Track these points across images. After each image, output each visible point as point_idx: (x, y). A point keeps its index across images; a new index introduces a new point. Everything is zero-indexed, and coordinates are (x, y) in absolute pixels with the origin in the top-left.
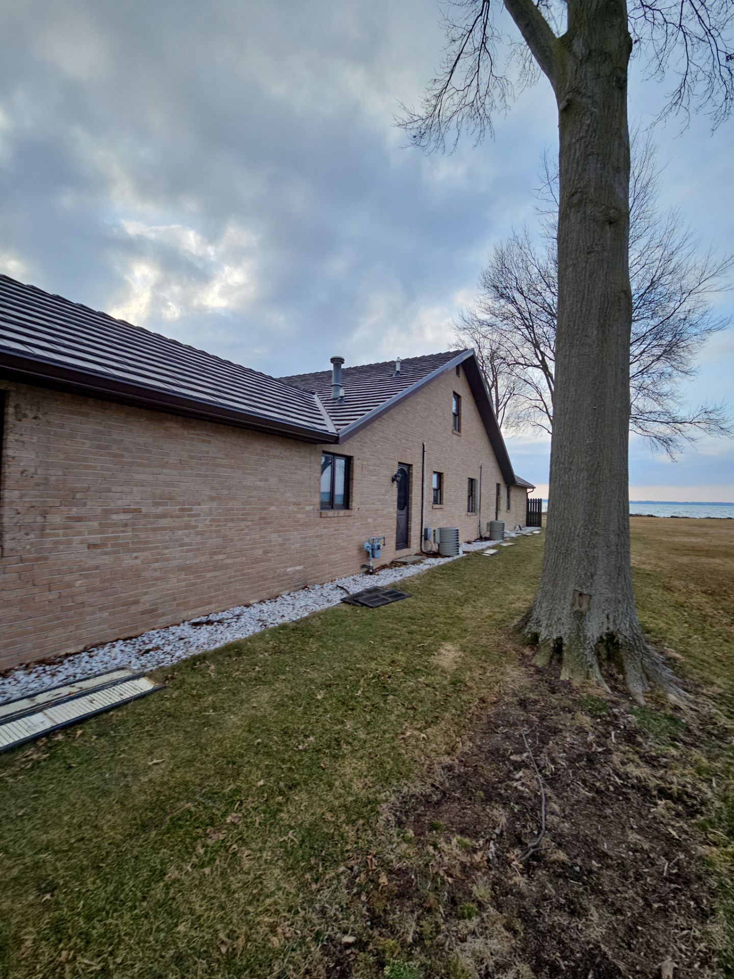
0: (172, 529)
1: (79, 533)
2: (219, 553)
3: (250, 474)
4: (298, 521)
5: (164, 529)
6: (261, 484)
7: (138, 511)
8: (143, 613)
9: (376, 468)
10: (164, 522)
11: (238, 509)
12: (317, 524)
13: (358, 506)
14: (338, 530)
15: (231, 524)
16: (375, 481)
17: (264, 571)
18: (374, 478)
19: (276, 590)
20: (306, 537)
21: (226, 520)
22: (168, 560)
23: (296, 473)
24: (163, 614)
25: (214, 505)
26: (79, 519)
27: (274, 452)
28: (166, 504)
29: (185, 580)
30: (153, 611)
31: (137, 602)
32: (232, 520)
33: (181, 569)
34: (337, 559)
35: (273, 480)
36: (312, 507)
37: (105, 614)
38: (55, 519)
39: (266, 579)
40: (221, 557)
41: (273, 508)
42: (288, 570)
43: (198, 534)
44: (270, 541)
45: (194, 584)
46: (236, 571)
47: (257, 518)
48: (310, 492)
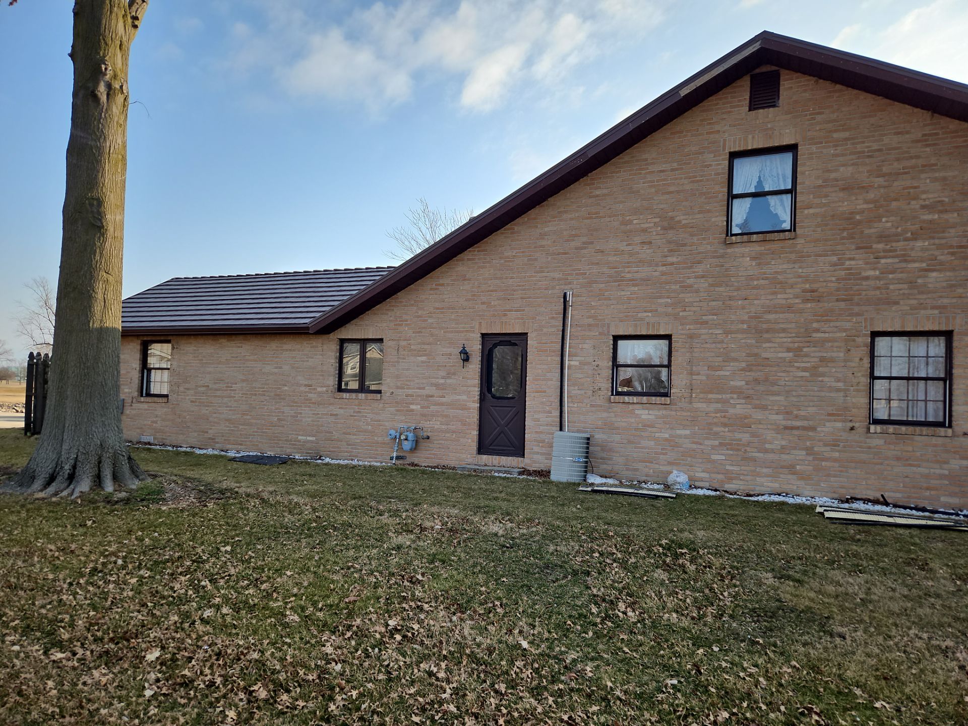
0: (222, 397)
1: (188, 395)
2: (247, 415)
3: (269, 364)
4: (311, 400)
5: (219, 397)
6: (276, 370)
7: (208, 386)
8: (210, 438)
9: (426, 347)
10: (218, 393)
11: (259, 388)
12: (331, 404)
13: (391, 391)
14: (359, 412)
15: (254, 397)
16: (423, 362)
17: (278, 433)
18: (424, 359)
19: (288, 450)
20: (318, 414)
21: (252, 394)
22: (220, 413)
23: (308, 361)
24: (218, 443)
25: (244, 384)
26: (188, 389)
27: (286, 347)
28: (220, 383)
29: (228, 427)
30: (213, 439)
31: (207, 432)
32: (256, 395)
33: (226, 420)
34: (358, 441)
35: (286, 368)
36: (325, 389)
37: (196, 434)
38: (181, 389)
39: (280, 440)
40: (248, 417)
41: (286, 388)
42: (300, 438)
43: (235, 401)
44: (283, 412)
45: (232, 430)
46: (258, 429)
47: (272, 394)
48: (323, 376)
